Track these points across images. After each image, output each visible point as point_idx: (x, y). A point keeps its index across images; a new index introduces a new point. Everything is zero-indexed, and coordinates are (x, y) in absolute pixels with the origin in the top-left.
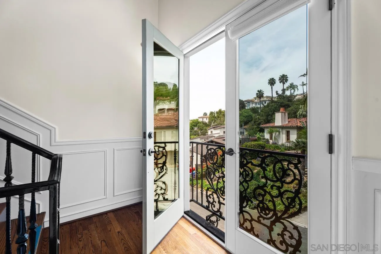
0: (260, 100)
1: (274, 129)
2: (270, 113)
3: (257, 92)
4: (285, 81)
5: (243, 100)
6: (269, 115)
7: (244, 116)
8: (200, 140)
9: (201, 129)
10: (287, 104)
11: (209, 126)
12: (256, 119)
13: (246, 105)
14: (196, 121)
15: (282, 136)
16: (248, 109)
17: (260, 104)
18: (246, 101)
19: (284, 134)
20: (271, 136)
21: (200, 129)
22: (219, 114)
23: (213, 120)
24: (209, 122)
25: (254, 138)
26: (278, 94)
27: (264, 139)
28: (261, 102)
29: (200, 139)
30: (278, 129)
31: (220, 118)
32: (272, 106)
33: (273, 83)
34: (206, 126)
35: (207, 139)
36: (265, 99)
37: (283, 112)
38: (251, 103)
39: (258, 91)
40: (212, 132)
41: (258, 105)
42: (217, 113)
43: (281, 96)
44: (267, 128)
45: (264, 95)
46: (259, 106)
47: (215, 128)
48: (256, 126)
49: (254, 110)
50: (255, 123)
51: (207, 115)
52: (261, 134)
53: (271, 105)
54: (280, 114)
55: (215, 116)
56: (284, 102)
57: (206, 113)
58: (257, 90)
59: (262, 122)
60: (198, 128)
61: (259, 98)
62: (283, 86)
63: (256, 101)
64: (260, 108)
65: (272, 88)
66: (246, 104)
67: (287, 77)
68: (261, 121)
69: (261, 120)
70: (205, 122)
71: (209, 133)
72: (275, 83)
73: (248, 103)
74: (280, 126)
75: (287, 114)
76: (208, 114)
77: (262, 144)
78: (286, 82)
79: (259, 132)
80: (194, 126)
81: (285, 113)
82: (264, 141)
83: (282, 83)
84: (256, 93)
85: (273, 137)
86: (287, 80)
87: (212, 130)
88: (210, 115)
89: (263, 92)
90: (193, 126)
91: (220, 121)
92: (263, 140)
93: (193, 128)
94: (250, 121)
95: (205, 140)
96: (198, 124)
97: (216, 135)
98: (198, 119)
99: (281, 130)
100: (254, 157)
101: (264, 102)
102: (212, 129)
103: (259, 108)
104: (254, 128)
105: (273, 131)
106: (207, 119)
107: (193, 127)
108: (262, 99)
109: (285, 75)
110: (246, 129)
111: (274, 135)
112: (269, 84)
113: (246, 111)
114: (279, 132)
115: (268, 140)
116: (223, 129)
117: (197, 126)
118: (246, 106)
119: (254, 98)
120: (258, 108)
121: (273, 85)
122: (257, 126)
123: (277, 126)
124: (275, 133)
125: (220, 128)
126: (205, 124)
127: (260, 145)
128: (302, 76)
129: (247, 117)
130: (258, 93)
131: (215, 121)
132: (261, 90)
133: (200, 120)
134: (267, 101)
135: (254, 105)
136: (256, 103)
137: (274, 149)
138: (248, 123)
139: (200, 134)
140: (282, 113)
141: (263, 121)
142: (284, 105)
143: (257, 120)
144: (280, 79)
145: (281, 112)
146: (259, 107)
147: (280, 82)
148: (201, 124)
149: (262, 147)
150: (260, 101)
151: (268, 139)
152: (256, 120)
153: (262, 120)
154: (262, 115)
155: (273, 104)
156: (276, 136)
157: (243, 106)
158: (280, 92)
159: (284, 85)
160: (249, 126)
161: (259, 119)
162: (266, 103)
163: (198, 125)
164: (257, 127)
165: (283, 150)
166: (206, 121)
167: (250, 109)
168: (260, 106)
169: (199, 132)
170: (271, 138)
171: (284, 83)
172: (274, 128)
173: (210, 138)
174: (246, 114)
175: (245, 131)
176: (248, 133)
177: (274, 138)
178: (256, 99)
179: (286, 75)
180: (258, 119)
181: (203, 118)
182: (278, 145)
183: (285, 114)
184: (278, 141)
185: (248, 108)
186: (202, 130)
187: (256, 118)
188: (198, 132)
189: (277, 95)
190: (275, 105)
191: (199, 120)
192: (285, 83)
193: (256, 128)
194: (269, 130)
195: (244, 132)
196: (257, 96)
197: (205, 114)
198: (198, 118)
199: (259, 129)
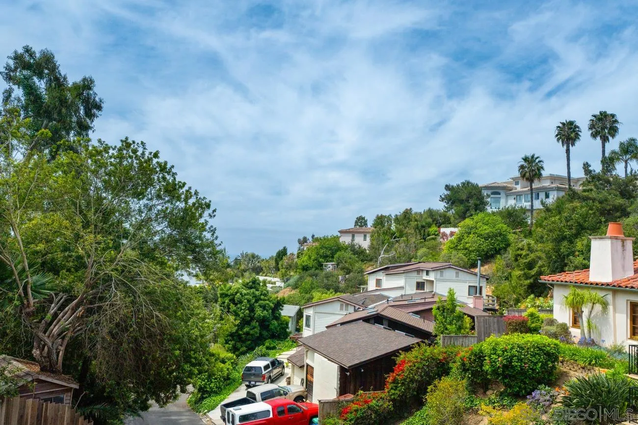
0: (531, 187)
1: (586, 293)
2: (567, 233)
3: (523, 163)
4: (609, 133)
5: (480, 185)
6: (564, 238)
7: (480, 235)
8: (341, 309)
9: (348, 269)
10: (621, 205)
11: (371, 260)
12: (522, 249)
13: (489, 200)
14: (332, 243)
15: (614, 317)
16: (493, 213)
17: (532, 197)
18: (487, 188)
19: (621, 313)
20: (574, 313)
21: (342, 269)
22: (403, 224)
23: (383, 243)
24: (372, 247)
25: (517, 314)
26: (591, 171)
27: (552, 322)
28: (534, 194)
29: (342, 305)
30: (600, 294)
31: (405, 238)
32: (574, 210)
33: (573, 135)
34: (362, 261)
35: (364, 305)
36: (547, 184)
37: (616, 238)
38: (503, 195)
40: (378, 282)
41: (525, 201)
42: (397, 219)
43: (599, 179)
44: (564, 285)
45: (542, 172)
46: (527, 205)
47: (391, 272)
48: (522, 272)
49: (513, 218)
50: (516, 260)
51: (366, 225)
52: (538, 303)
53: (569, 206)
54: (608, 243)
55: (389, 229)
56: (609, 197)
57: (363, 218)
58: (523, 156)
59: (540, 258)
60: (338, 265)
61: (527, 179)
62: (604, 147)
63: (519, 188)
64: (532, 210)
65: (568, 151)
66: (488, 196)
67: (616, 121)
68: (537, 257)
69: (537, 253)
70: (360, 246)
71: (371, 285)
72: (577, 136)
73: (493, 193)
74: (608, 285)
75: (629, 245)
76: (370, 223)
77: (549, 345)
78: (613, 136)
79: (532, 296)
80: (325, 257)
81: (623, 241)
82: (553, 329)
83: (598, 138)
84: (519, 165)
85: (585, 319)
86: (613, 131)
87: (381, 276)
88: (375, 225)
89: (540, 161)
90: (321, 256)
91: (406, 246)
92: (549, 328)
93: (322, 265)
94: (500, 250)
95: (355, 311)
96: (338, 253)
97: (393, 295)
98: (338, 237)
99: (610, 298)
100: (520, 387)
101: (544, 193)
102: (381, 273)
103: (528, 210)
104: (514, 278)
105: (582, 298)
106: (365, 236)
107: (321, 260)
108: (536, 185)
109: (609, 112)
110: (487, 279)
111: (586, 310)
112: (558, 140)
113: (487, 219)
114: (605, 305)
115: (567, 329)
116: (415, 274)
117: (333, 257)
118: (486, 204)
119: (512, 178)
120: (524, 211)
121: (573, 144)
122: (521, 270)
123: (597, 284)
124: (590, 305)
125: (404, 272)
126: (359, 253)
127: (540, 349)
129: (489, 237)
130: (526, 164)
131: (391, 246)
132: (533, 157)
133: (346, 240)
134: (552, 189)
135: (511, 202)
136: (518, 195)
137: (590, 364)
138: (492, 256)
139: (342, 285)
140: (614, 241)
141: (543, 256)
142: (608, 208)
143: (524, 253)
144: (592, 127)
145: (611, 238)
146: (528, 208)
147: (594, 136)
148: (348, 254)
149: (548, 354)
150: (532, 189)
151: (566, 325)
152: (519, 252)
153: (539, 254)
154: (542, 237)
155: (577, 204)
156: (592, 315)
157: (478, 202)
158: (597, 167)
159: (607, 144)
160: (495, 268)
161: (531, 250)
162: (551, 197)
163: (336, 256)
164: (525, 274)
165: (622, 370)
166: (364, 243)
167: (500, 213)
168: (532, 206)
169: (340, 277)
170: (576, 322)
171: (605, 140)
172: (589, 287)
173: (374, 302)
174: (486, 230)
175: (484, 283)
176: (493, 292)
177: (585, 324)
178: (517, 183)
179: (613, 116)
180: (526, 248)
181: (352, 233)
182: (600, 347)
183: (623, 246)
184: (600, 334)
185: (495, 210)
186: (349, 272)
187: (520, 245)
188: (337, 278)
189: (586, 174)
190: (582, 207)
191: (341, 240)
192: (610, 138)
193: (519, 277)
194: (568, 292)
195: (481, 288)
196: (523, 176)
197: (361, 221)
198: (339, 234)
199: (528, 282)
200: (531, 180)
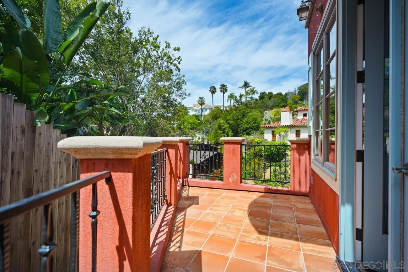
0: (201, 107)
7: (189, 123)
15: (290, 135)
19: (293, 133)
28: (202, 110)
33: (214, 91)
38: (191, 110)
39: (200, 98)
45: (205, 102)
46: (199, 114)
54: (288, 113)
62: (223, 95)
64: (202, 115)
65: (213, 96)
67: (227, 87)
72: (216, 91)
74: (288, 126)
78: (226, 92)
84: (198, 100)
86: (226, 90)
89: (204, 99)
99: (289, 129)
101: (205, 110)
108: (203, 107)
109: (225, 84)
112: (210, 92)
113: (190, 117)
114: (287, 132)
121: (214, 94)
128: (240, 87)
129: (192, 123)
130: (200, 100)
132: (202, 97)
134: (208, 108)
135: (194, 112)
136: (196, 110)
144: (220, 88)
147: (221, 91)
162: (207, 111)
171: (224, 93)
174: (191, 121)
178: (195, 106)
183: (291, 114)
192: (225, 93)
196: (199, 103)
200: (201, 105)
